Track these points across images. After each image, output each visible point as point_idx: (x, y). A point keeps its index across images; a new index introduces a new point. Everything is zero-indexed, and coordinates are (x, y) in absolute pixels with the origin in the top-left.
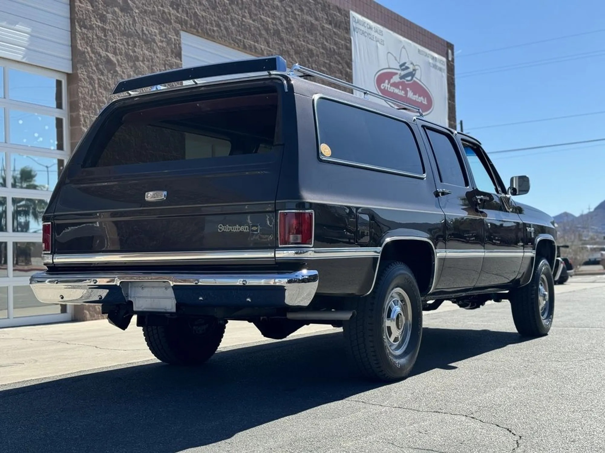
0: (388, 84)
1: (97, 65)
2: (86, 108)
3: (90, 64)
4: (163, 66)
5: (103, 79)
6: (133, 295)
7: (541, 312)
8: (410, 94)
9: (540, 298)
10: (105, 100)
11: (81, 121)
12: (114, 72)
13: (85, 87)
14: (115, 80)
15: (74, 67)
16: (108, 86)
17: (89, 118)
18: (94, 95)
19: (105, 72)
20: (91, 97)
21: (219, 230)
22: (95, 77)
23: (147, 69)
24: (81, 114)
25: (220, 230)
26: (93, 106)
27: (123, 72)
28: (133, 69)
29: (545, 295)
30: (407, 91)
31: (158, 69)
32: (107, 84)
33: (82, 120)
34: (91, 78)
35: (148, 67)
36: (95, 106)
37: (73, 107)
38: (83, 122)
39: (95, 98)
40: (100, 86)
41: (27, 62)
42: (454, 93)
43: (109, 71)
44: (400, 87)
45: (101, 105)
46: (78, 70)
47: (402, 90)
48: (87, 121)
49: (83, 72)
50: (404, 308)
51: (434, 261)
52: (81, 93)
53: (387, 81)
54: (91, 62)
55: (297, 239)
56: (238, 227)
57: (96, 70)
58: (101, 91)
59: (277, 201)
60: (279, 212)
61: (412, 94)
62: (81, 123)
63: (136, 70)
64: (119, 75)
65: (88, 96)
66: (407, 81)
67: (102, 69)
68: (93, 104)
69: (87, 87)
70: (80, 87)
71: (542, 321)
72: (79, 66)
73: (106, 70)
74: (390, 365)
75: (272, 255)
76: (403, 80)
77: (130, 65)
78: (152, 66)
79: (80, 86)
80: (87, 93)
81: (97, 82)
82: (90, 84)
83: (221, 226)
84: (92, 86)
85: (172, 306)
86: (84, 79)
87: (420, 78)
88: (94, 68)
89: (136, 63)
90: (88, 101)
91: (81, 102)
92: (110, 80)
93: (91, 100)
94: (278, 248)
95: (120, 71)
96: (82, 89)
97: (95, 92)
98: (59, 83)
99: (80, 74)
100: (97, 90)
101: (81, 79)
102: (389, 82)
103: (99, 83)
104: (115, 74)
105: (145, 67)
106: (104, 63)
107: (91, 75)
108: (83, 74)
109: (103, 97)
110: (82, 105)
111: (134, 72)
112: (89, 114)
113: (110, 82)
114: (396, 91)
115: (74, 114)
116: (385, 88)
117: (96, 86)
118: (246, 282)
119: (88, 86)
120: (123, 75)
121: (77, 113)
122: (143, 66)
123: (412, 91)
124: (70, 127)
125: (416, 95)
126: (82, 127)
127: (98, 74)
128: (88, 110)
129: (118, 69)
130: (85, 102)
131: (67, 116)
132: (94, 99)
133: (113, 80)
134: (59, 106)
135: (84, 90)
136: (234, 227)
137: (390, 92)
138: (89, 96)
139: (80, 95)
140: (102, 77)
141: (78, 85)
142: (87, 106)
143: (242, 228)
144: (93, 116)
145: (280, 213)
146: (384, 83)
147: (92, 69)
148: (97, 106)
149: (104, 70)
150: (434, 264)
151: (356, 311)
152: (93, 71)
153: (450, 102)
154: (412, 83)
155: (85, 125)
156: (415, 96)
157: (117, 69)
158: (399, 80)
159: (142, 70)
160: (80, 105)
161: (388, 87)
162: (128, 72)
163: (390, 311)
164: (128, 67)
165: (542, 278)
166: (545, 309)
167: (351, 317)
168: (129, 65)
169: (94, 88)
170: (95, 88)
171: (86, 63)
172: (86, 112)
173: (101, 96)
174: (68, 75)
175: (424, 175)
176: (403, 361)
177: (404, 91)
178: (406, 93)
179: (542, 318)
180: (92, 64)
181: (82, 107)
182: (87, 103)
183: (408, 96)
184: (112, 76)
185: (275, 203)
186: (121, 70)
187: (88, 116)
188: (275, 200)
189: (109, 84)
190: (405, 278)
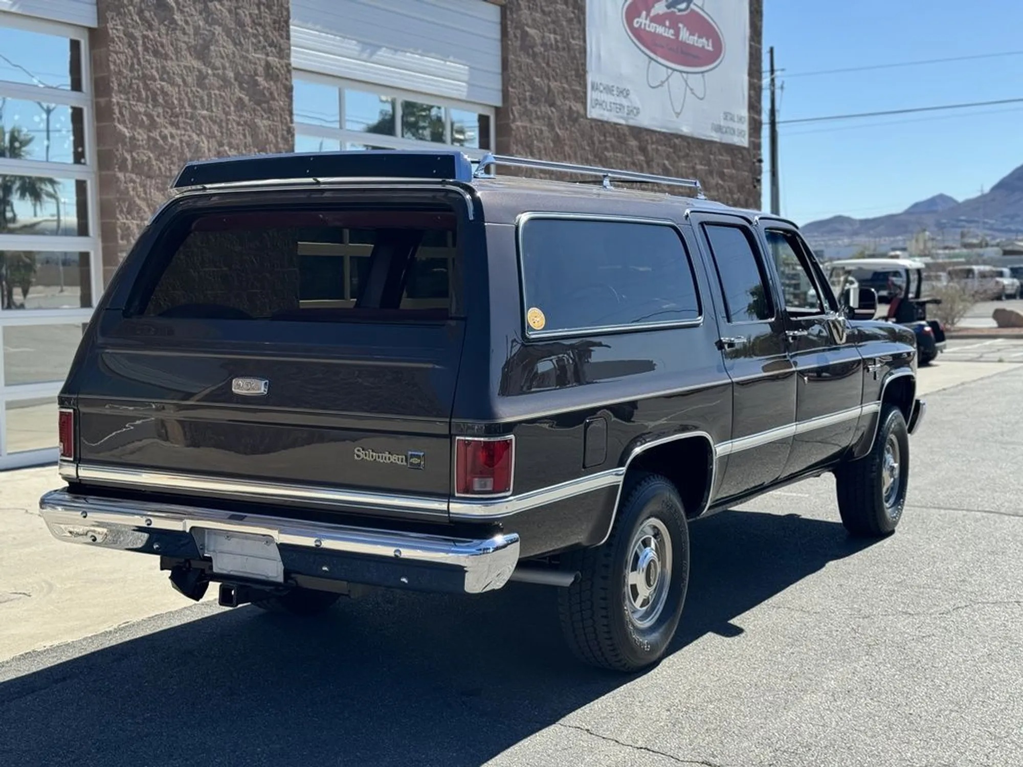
0: (646, 19)
1: (140, 12)
2: (123, 90)
3: (129, 10)
4: (256, 8)
5: (152, 37)
6: (212, 548)
7: (884, 495)
8: (684, 35)
9: (886, 474)
10: (155, 73)
11: (115, 114)
12: (171, 23)
13: (121, 53)
14: (171, 37)
15: (101, 17)
16: (160, 49)
17: (128, 106)
18: (136, 66)
19: (156, 23)
20: (132, 69)
21: (356, 457)
22: (137, 34)
23: (227, 14)
24: (114, 100)
25: (358, 456)
26: (135, 86)
27: (187, 22)
28: (204, 15)
29: (892, 468)
30: (679, 28)
31: (247, 13)
32: (159, 45)
33: (117, 111)
34: (131, 36)
35: (230, 11)
36: (138, 87)
37: (101, 88)
38: (118, 115)
39: (138, 71)
40: (146, 49)
41: (20, 12)
42: (761, 27)
43: (161, 22)
44: (667, 23)
45: (149, 82)
46: (108, 22)
47: (669, 28)
48: (124, 113)
49: (117, 25)
50: (660, 550)
51: (712, 464)
52: (115, 63)
53: (644, 13)
54: (131, 8)
55: (485, 485)
56: (387, 455)
57: (138, 20)
58: (148, 57)
59: (453, 420)
60: (457, 438)
61: (688, 34)
62: (115, 116)
63: (209, 16)
64: (178, 28)
65: (125, 68)
66: (680, 10)
67: (150, 19)
68: (134, 81)
69: (123, 53)
70: (112, 54)
71: (886, 510)
72: (109, 15)
73: (156, 20)
74: (633, 648)
75: (444, 506)
76: (672, 9)
77: (197, 7)
78: (236, 8)
79: (112, 51)
80: (124, 63)
81: (140, 42)
82: (130, 45)
83: (358, 451)
84: (132, 49)
85: (277, 571)
86: (118, 37)
87: (703, 5)
88: (136, 18)
89: (210, 4)
90: (125, 78)
91: (114, 79)
92: (165, 36)
93: (130, 75)
94: (453, 497)
95: (181, 20)
96: (115, 56)
97: (139, 59)
98: (75, 45)
99: (112, 29)
100: (141, 56)
101: (113, 38)
102: (648, 15)
103: (144, 43)
104: (172, 26)
105: (224, 10)
106: (153, 8)
107: (131, 30)
108: (117, 29)
109: (152, 68)
110: (116, 85)
111: (207, 22)
112: (128, 99)
113: (164, 41)
114: (660, 30)
115: (103, 101)
116: (641, 25)
117: (140, 49)
118: (400, 553)
119: (126, 51)
120: (186, 27)
121: (107, 99)
122: (221, 10)
123: (688, 29)
124: (95, 123)
125: (694, 35)
126: (117, 124)
127: (142, 28)
128: (127, 93)
129: (177, 17)
130: (120, 81)
131: (89, 103)
132: (136, 74)
133: (169, 37)
134: (76, 85)
135: (119, 59)
136: (380, 455)
137: (651, 32)
138: (128, 68)
139: (112, 67)
140: (149, 33)
141: (108, 48)
142: (124, 87)
143: (394, 458)
144: (134, 103)
145: (458, 440)
146: (639, 16)
147: (132, 20)
148: (141, 85)
149: (153, 20)
150: (712, 469)
151: (580, 571)
152: (135, 24)
153: (753, 43)
154: (689, 13)
155: (121, 120)
156: (691, 37)
157: (175, 17)
158: (665, 10)
159: (220, 16)
160: (111, 84)
161: (645, 24)
162: (195, 22)
163: (637, 558)
164: (194, 13)
165: (891, 440)
166: (892, 489)
167: (573, 583)
168: (196, 9)
169: (136, 53)
170: (139, 54)
171: (122, 10)
172: (122, 96)
173: (149, 66)
174: (91, 30)
175: (699, 318)
176: (655, 636)
177: (673, 29)
178: (677, 34)
179: (887, 505)
180: (132, 11)
181: (116, 88)
182: (123, 81)
183: (680, 39)
184: (167, 31)
185: (450, 423)
186: (183, 18)
187: (127, 105)
188: (451, 418)
189: (163, 46)
190: (663, 501)
